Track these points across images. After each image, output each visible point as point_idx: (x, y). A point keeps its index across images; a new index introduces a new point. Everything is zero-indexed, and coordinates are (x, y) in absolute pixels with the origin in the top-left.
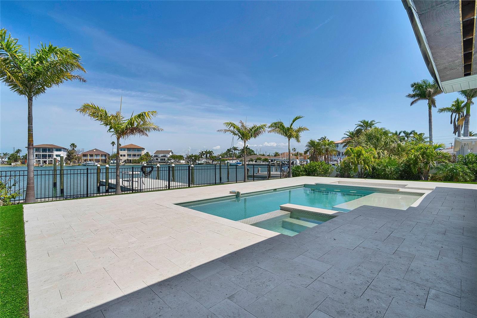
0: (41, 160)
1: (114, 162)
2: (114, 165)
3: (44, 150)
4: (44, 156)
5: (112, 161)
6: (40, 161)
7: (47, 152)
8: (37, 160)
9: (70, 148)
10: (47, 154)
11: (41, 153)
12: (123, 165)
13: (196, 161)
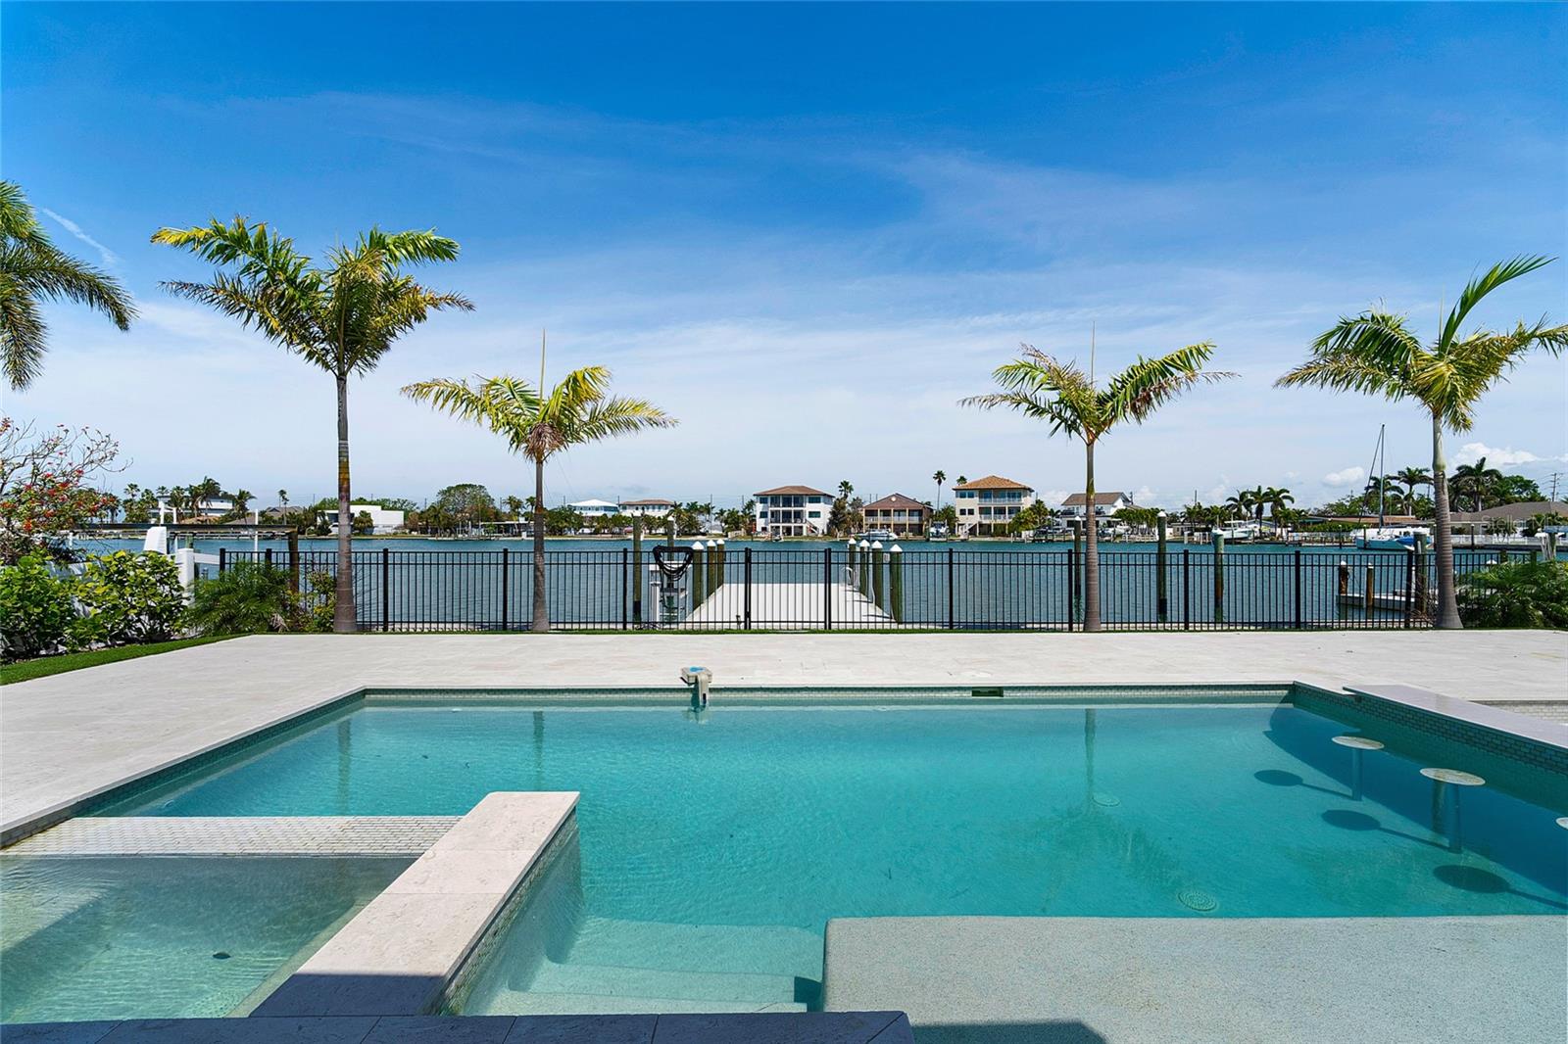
0: (781, 525)
1: (938, 532)
2: (940, 539)
3: (787, 501)
4: (787, 516)
5: (933, 530)
6: (778, 527)
7: (790, 506)
8: (773, 525)
9: (837, 494)
10: (793, 509)
11: (781, 509)
12: (963, 541)
13: (1210, 530)
